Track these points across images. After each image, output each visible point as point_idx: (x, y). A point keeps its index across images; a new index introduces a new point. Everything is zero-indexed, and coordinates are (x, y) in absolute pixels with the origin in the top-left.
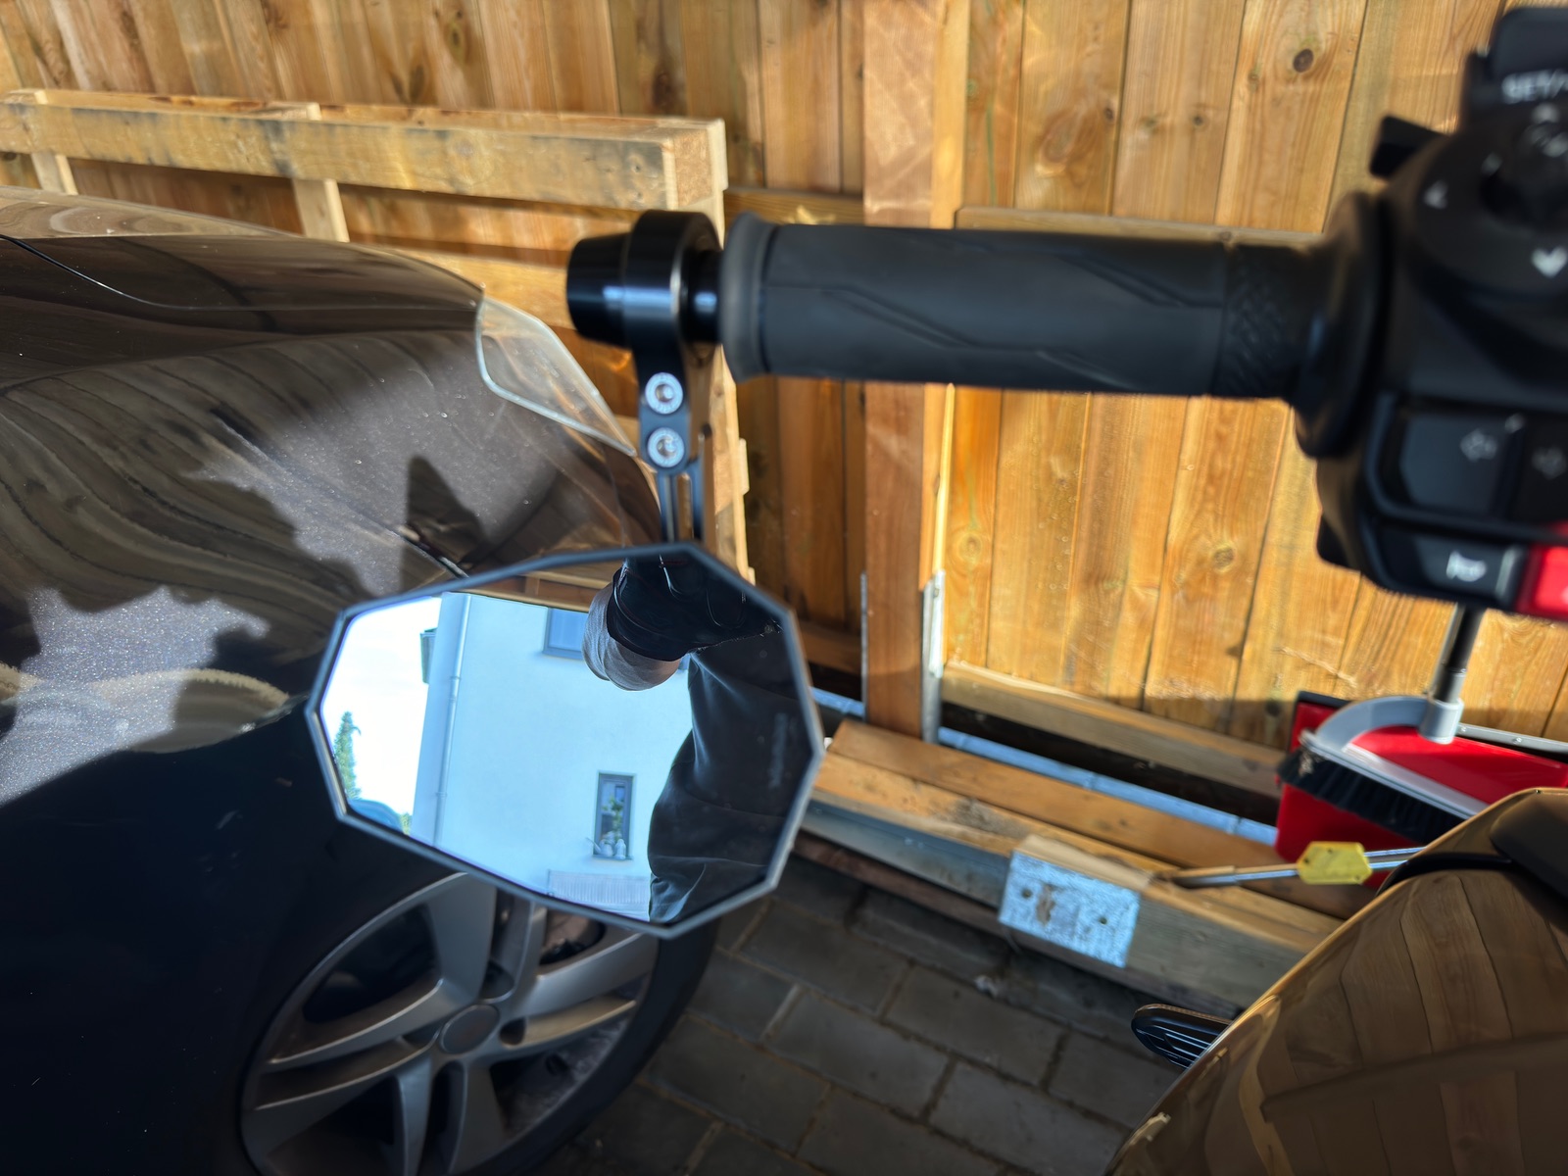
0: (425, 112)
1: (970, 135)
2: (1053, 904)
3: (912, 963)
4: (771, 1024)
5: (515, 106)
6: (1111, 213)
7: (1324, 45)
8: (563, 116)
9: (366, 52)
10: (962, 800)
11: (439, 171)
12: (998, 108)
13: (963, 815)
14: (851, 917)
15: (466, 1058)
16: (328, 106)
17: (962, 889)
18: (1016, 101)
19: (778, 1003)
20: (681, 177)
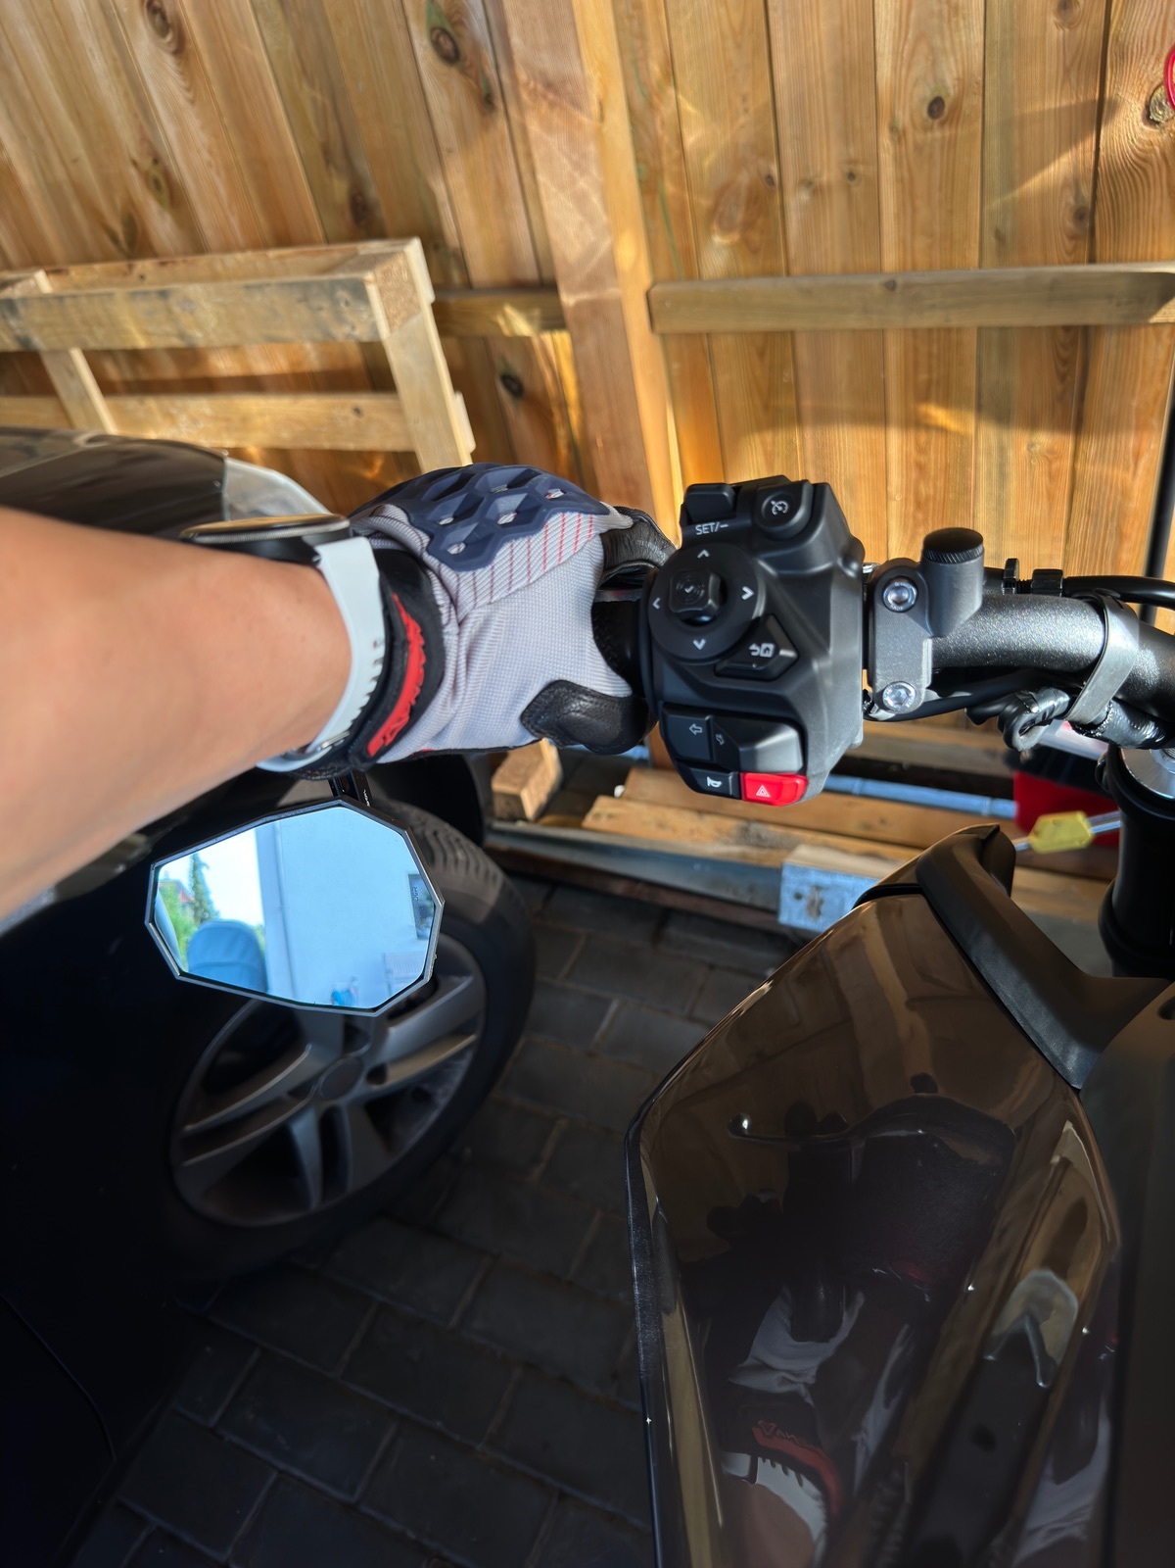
0: (145, 266)
1: (648, 213)
2: (821, 902)
3: (712, 967)
4: (598, 1035)
5: (228, 248)
6: (788, 273)
7: (951, 90)
8: (272, 253)
9: (76, 208)
10: (742, 824)
11: (168, 328)
12: (669, 187)
13: (744, 836)
14: (657, 937)
15: (343, 1102)
16: (54, 271)
17: (746, 900)
18: (684, 180)
19: (602, 1016)
20: (386, 305)
